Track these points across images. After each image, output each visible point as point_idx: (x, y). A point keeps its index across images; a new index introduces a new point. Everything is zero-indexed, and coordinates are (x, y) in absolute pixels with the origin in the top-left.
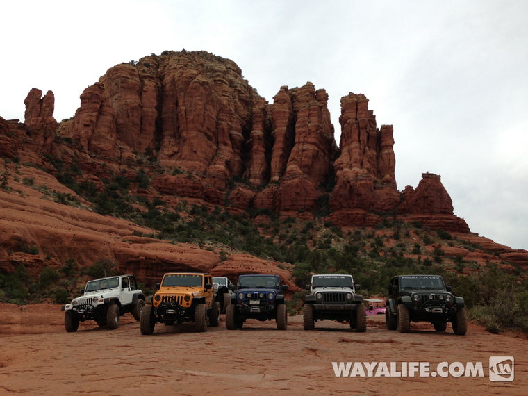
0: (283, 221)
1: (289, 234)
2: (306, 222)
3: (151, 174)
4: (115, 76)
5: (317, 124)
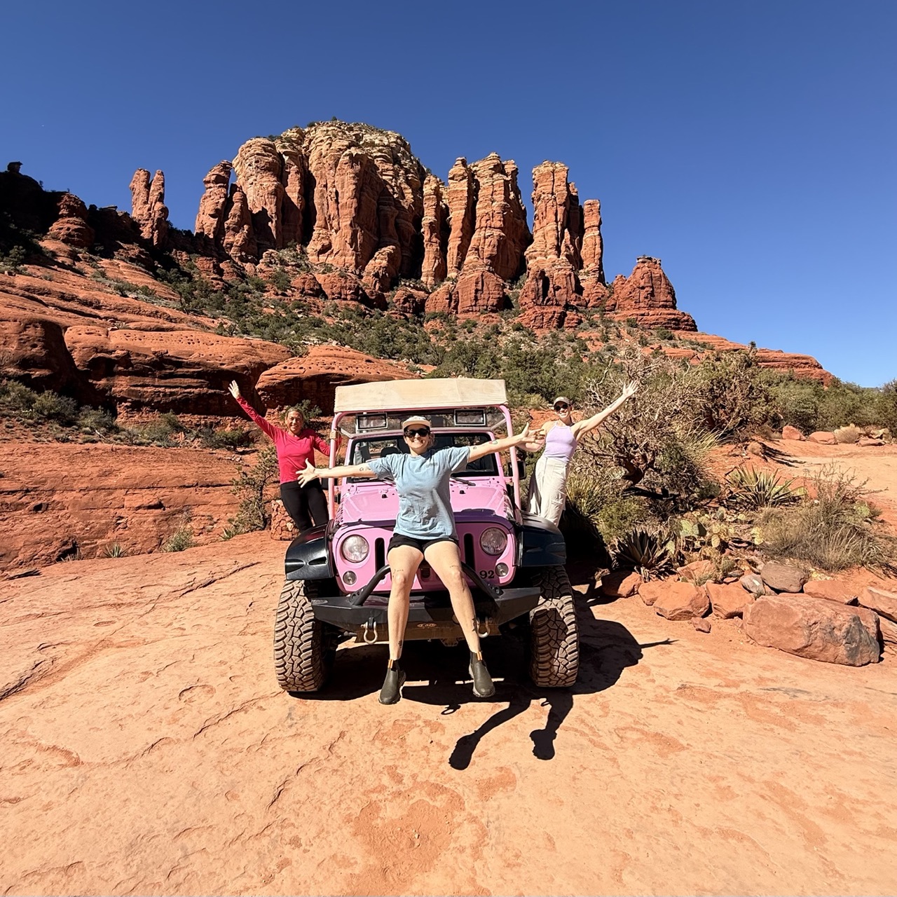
0: (461, 325)
1: (468, 341)
2: (490, 326)
3: (294, 273)
4: (248, 154)
5: (503, 203)
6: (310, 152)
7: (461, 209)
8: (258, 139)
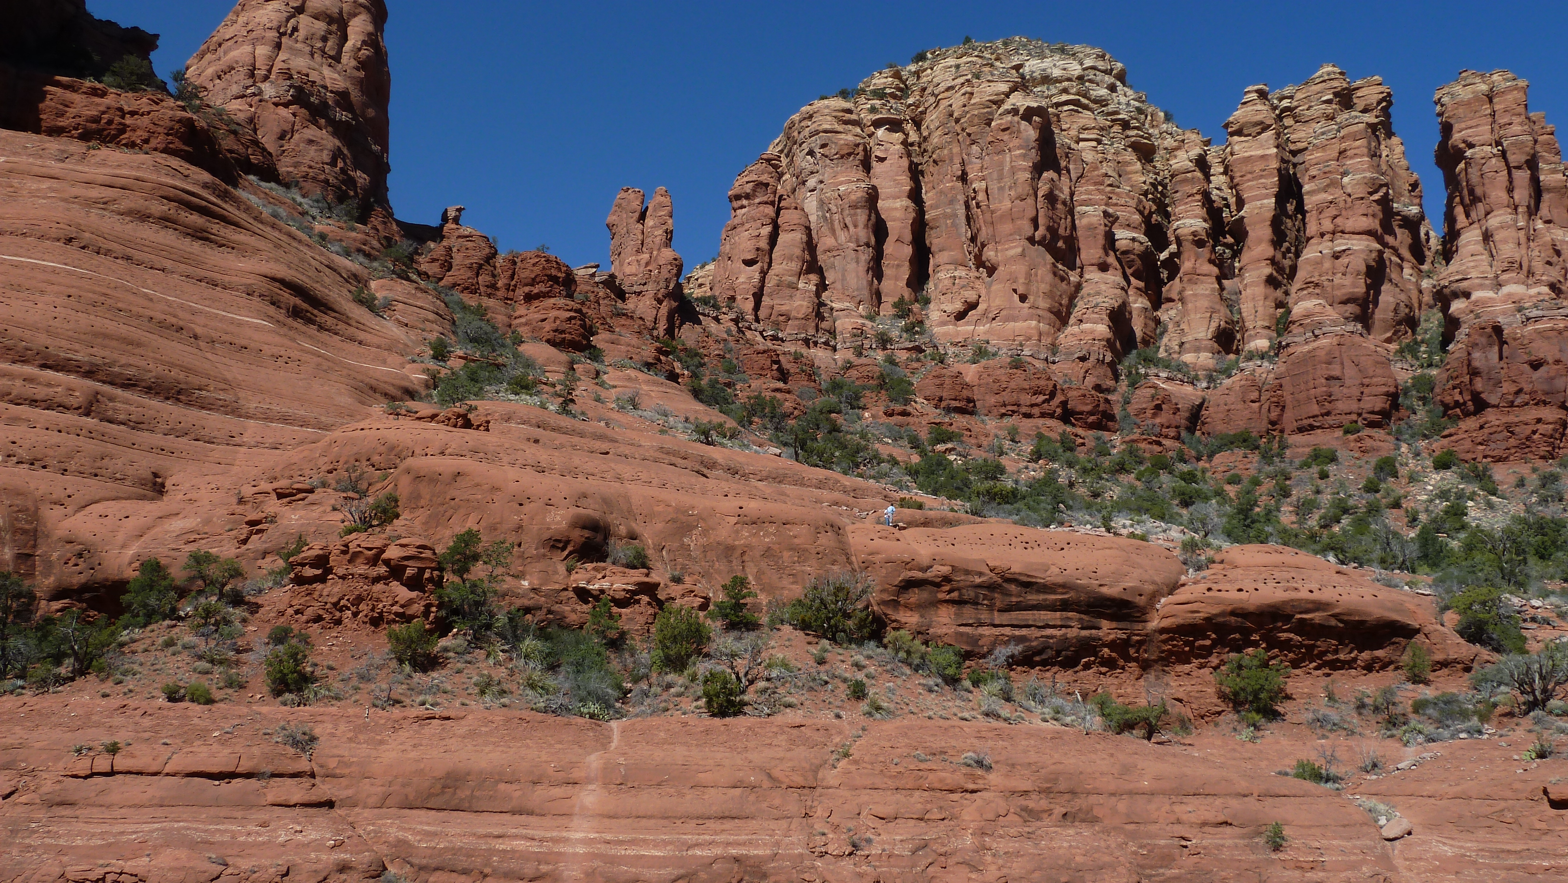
0: (1297, 462)
1: (1326, 498)
2: (1373, 460)
3: (915, 365)
4: (806, 132)
5: (1368, 175)
6: (924, 113)
7: (1266, 197)
8: (826, 102)
